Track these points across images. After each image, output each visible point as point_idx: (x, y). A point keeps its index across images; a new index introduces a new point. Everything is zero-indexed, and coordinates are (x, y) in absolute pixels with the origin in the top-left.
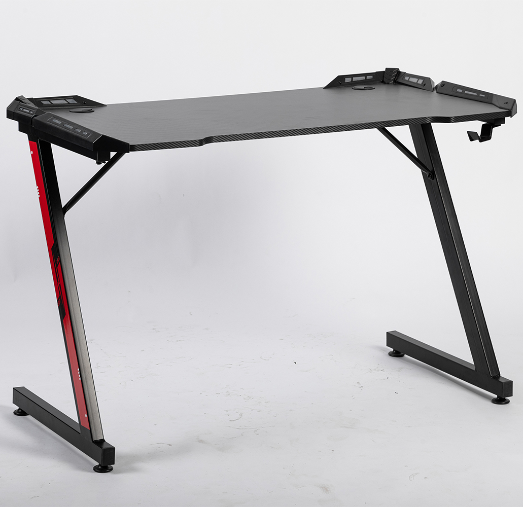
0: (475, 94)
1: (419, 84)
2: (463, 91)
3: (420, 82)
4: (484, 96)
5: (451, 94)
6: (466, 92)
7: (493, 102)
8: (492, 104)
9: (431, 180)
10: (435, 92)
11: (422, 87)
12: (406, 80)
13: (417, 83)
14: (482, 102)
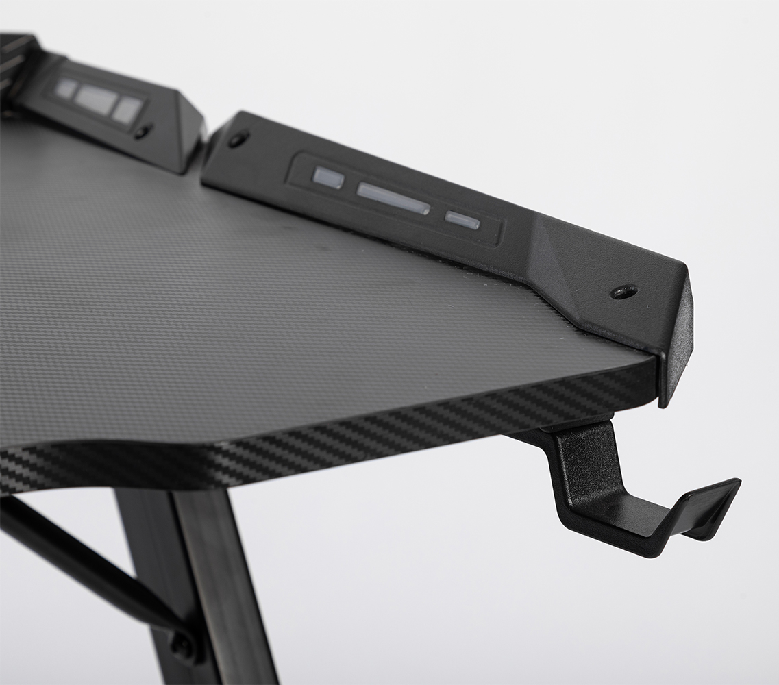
0: (421, 208)
1: (118, 126)
2: (350, 186)
3: (128, 111)
4: (474, 224)
5: (278, 194)
6: (366, 190)
7: (533, 276)
8: (529, 287)
9: (189, 662)
10: (194, 177)
11: (127, 143)
12: (61, 102)
13: (107, 121)
14: (460, 266)
